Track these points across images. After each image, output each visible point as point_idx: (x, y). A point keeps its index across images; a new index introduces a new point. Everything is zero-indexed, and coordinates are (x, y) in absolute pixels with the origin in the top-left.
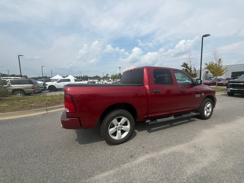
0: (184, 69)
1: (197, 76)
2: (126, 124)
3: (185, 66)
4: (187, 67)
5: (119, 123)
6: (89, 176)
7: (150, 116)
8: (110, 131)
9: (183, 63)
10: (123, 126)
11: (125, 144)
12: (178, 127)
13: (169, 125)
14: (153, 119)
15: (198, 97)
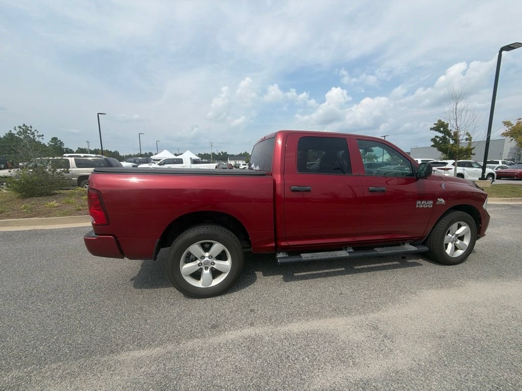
0: (437, 137)
1: (474, 154)
2: (222, 257)
3: (442, 129)
4: (447, 132)
5: (207, 254)
6: (112, 352)
7: (283, 244)
8: (183, 268)
9: (437, 122)
10: (215, 261)
11: (219, 298)
12: (363, 276)
13: (343, 269)
14: (295, 251)
15: (424, 206)
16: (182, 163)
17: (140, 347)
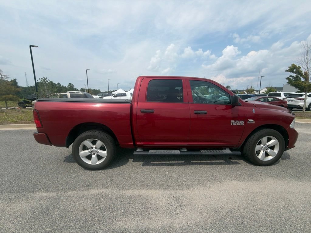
0: (291, 76)
2: (102, 148)
3: (295, 70)
4: (299, 72)
5: (94, 146)
8: (81, 153)
9: (290, 66)
11: (100, 171)
12: (193, 167)
13: (183, 162)
15: (237, 124)
16: (126, 96)
17: (47, 191)
